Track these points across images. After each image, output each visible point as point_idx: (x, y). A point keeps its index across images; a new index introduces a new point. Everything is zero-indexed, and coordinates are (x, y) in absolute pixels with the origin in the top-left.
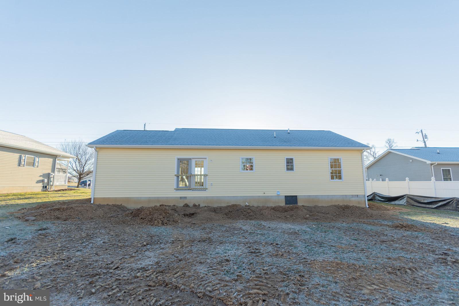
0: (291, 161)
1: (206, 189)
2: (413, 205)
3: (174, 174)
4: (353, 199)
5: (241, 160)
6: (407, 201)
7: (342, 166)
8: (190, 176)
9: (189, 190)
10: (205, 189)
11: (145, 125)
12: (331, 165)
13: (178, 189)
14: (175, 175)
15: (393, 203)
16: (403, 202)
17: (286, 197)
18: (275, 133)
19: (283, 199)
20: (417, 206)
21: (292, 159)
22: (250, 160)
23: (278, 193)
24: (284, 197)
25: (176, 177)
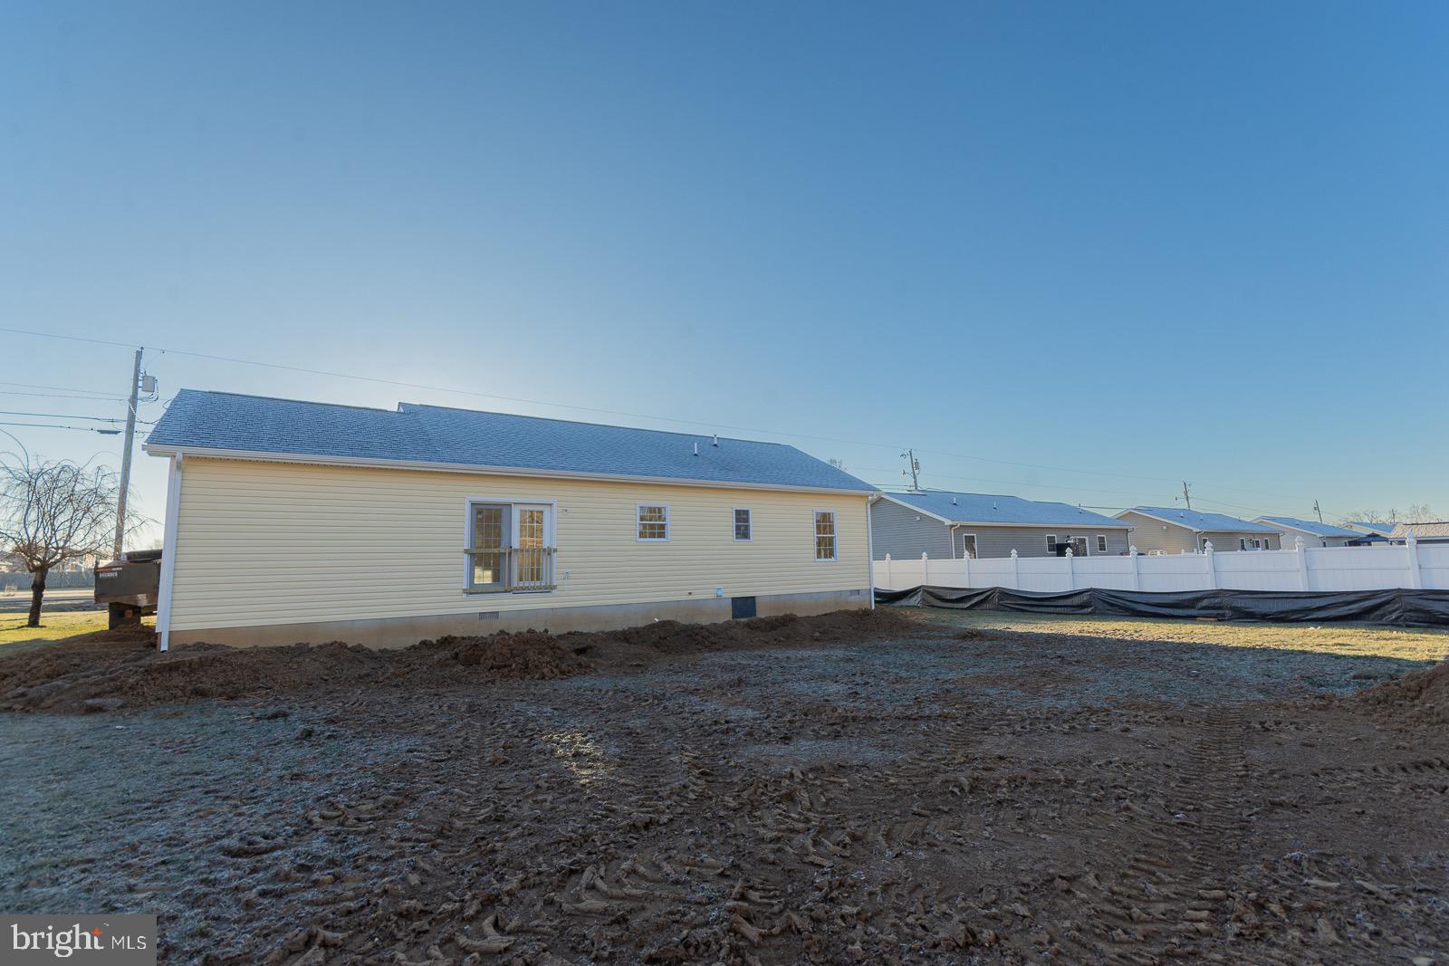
0: (745, 516)
1: (555, 587)
2: (933, 606)
3: (462, 549)
4: (853, 598)
5: (638, 511)
6: (923, 600)
7: (836, 529)
8: (510, 554)
9: (506, 591)
10: (549, 589)
12: (818, 527)
13: (473, 590)
14: (466, 551)
15: (898, 604)
16: (915, 601)
17: (734, 600)
19: (729, 606)
20: (939, 607)
21: (746, 512)
22: (657, 512)
23: (719, 593)
24: (730, 600)
25: (466, 557)
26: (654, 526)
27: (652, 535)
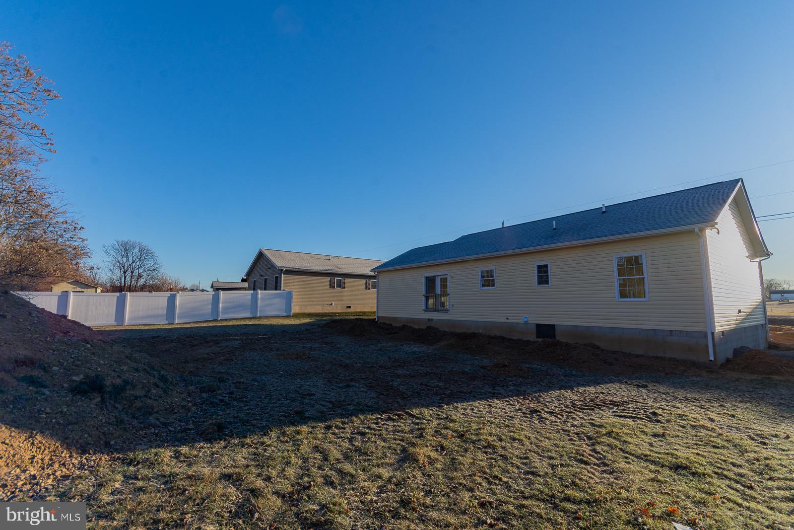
0: (545, 269)
1: (449, 311)
3: (422, 294)
4: (674, 339)
5: (480, 273)
7: (645, 271)
8: (436, 296)
9: (435, 311)
10: (447, 311)
11: (503, 223)
12: (620, 270)
13: (427, 309)
14: (424, 295)
17: (537, 325)
18: (554, 222)
19: (534, 329)
21: (546, 266)
22: (490, 273)
23: (526, 320)
24: (535, 325)
25: (424, 297)
26: (488, 280)
27: (488, 286)
